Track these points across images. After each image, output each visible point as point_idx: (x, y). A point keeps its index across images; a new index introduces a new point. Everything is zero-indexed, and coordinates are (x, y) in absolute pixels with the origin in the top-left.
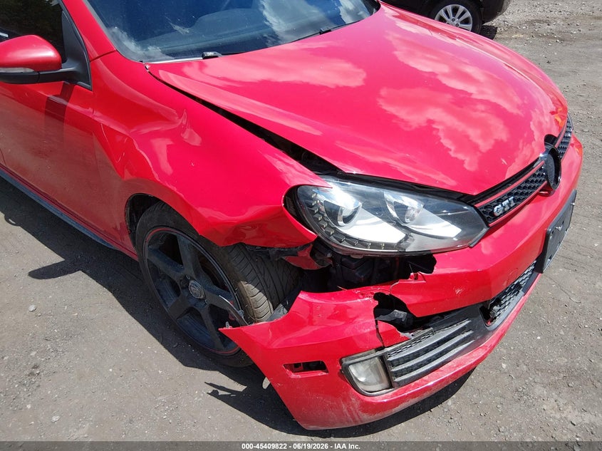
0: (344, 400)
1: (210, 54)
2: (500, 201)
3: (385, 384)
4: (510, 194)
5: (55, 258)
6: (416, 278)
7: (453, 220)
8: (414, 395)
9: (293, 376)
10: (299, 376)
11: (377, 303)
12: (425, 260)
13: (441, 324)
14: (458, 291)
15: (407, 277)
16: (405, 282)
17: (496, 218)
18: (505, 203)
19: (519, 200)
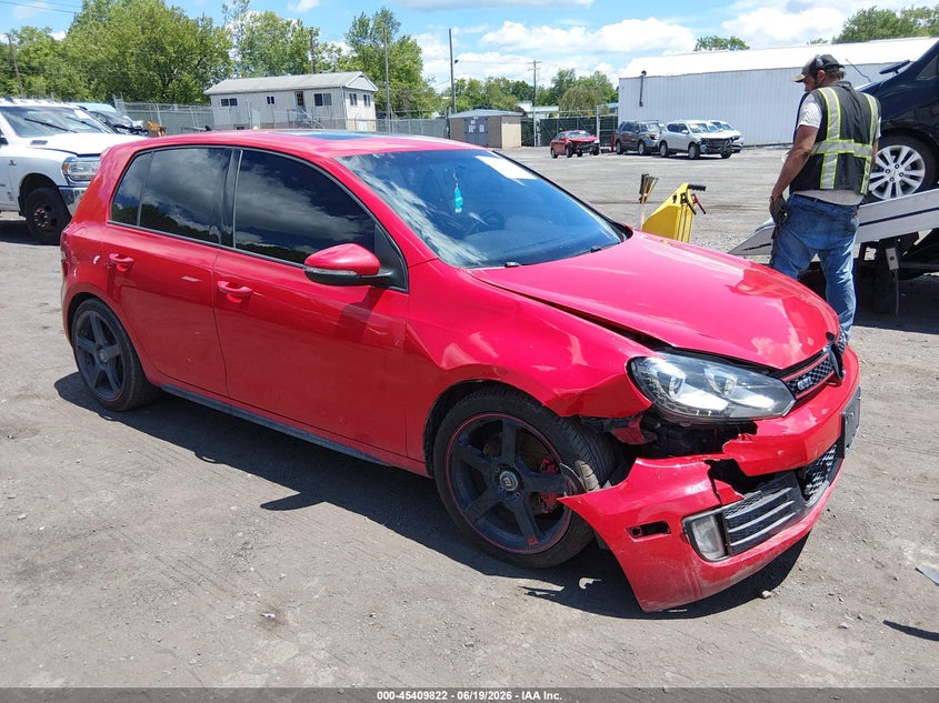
0: (687, 565)
1: (512, 264)
2: (801, 378)
3: (721, 551)
4: (807, 375)
5: (288, 493)
6: (743, 438)
7: (766, 392)
8: (749, 562)
9: (635, 541)
10: (641, 540)
11: (709, 467)
12: (748, 426)
13: (767, 489)
14: (780, 452)
15: (736, 437)
16: (735, 441)
17: (801, 392)
18: (805, 380)
19: (814, 381)
